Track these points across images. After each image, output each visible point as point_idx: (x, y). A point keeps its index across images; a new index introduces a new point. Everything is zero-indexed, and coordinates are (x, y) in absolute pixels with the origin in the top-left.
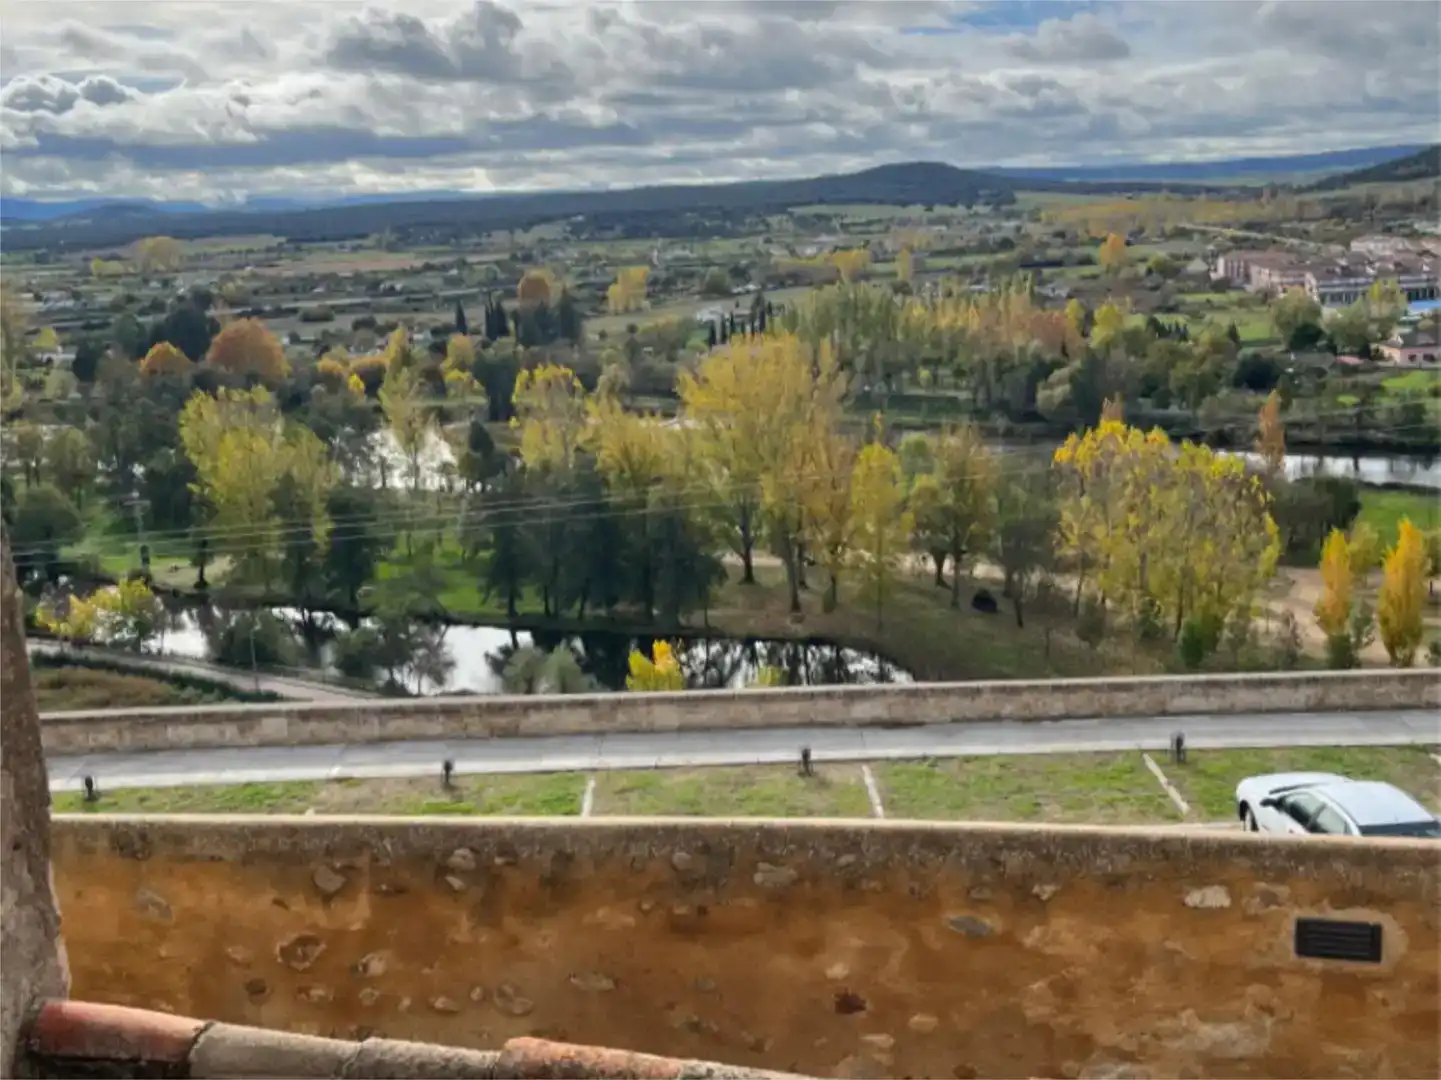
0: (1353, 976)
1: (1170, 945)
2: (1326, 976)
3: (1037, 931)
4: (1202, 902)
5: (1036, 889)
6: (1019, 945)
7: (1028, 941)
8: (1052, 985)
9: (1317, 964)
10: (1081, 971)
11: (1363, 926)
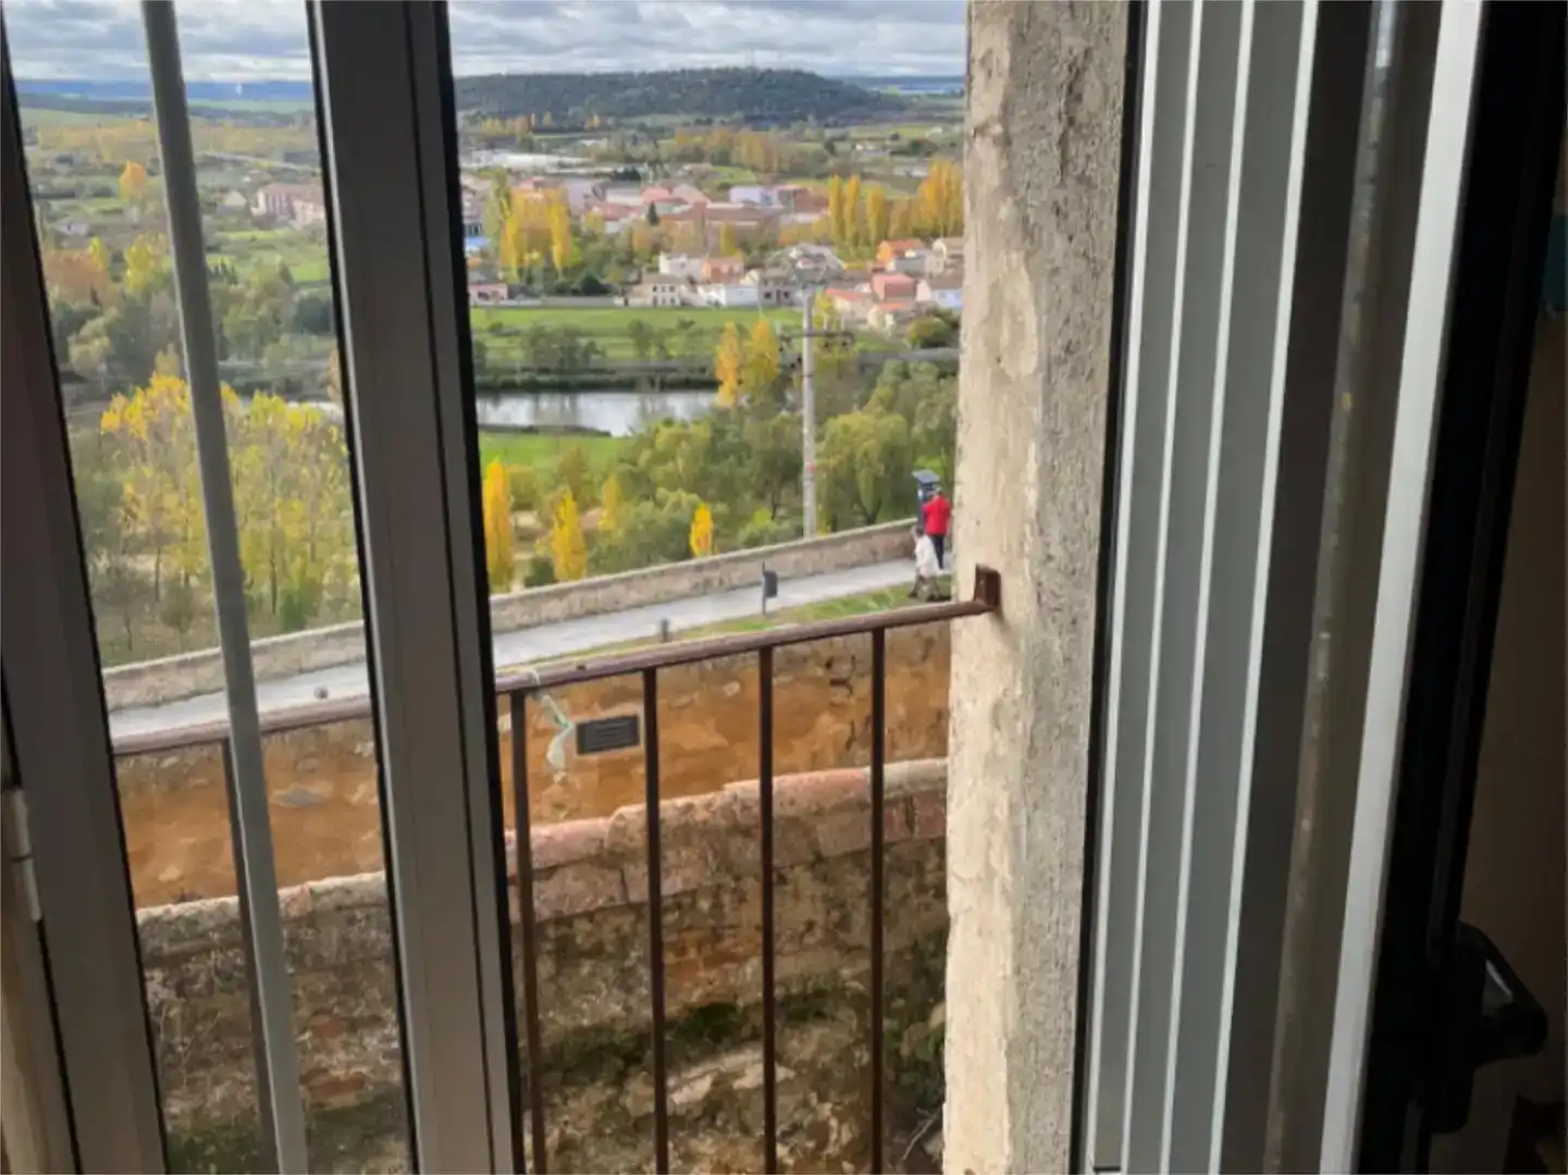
0: (621, 762)
2: (601, 765)
3: (362, 788)
6: (349, 805)
9: (593, 758)
11: (623, 719)
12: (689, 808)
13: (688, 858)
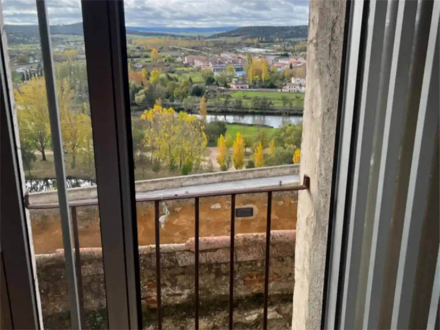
0: (247, 220)
1: (208, 219)
2: (242, 221)
3: (176, 220)
4: (215, 207)
5: (176, 209)
6: (172, 224)
7: (174, 223)
8: (180, 233)
9: (240, 218)
10: (186, 228)
11: (249, 208)
12: (257, 236)
13: (255, 251)
